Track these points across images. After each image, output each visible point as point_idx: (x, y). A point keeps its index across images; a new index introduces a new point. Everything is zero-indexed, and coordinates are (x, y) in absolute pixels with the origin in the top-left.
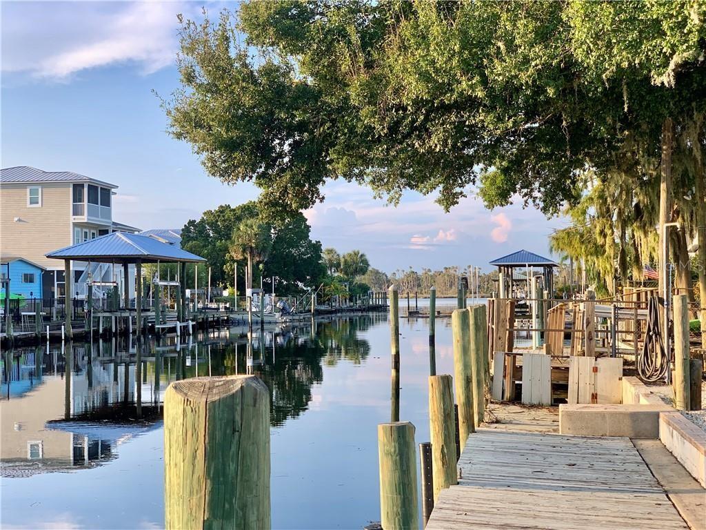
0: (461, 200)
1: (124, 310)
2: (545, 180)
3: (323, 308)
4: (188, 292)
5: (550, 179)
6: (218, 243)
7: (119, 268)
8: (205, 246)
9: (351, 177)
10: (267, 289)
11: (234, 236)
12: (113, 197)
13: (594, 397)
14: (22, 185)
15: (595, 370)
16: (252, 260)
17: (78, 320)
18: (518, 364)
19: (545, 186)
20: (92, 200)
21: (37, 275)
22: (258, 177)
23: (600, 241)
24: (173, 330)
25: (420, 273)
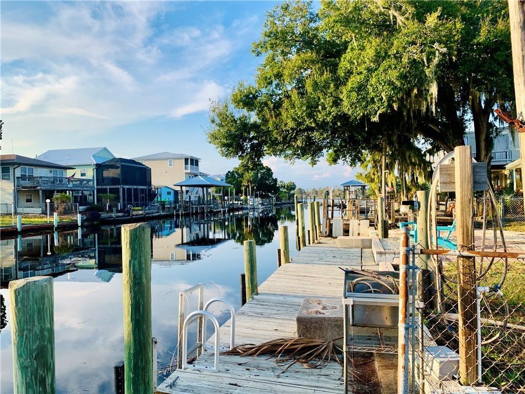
0: (318, 163)
1: (202, 204)
2: (351, 155)
3: (278, 203)
4: (226, 198)
5: (353, 154)
6: (239, 179)
7: (200, 189)
8: (234, 181)
9: (276, 155)
10: (256, 196)
11: (244, 176)
12: (199, 163)
13: (359, 234)
14: (167, 159)
15: (359, 224)
16: (251, 185)
17: (186, 208)
18: (331, 223)
19: (351, 157)
20: (192, 164)
21: (172, 192)
22: (239, 157)
23: (373, 177)
24: (220, 211)
25: (317, 189)
